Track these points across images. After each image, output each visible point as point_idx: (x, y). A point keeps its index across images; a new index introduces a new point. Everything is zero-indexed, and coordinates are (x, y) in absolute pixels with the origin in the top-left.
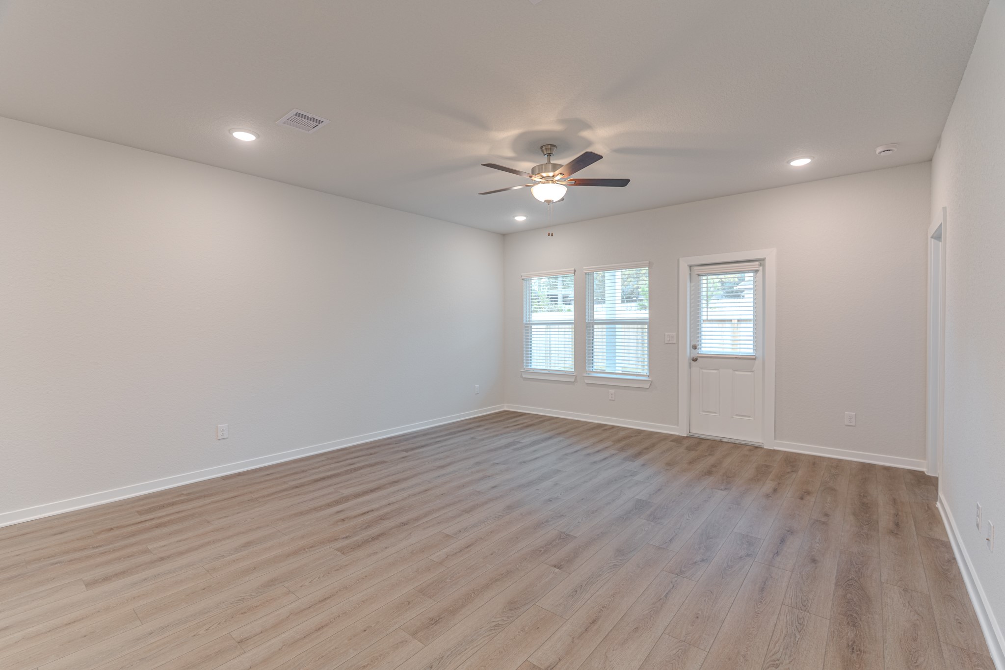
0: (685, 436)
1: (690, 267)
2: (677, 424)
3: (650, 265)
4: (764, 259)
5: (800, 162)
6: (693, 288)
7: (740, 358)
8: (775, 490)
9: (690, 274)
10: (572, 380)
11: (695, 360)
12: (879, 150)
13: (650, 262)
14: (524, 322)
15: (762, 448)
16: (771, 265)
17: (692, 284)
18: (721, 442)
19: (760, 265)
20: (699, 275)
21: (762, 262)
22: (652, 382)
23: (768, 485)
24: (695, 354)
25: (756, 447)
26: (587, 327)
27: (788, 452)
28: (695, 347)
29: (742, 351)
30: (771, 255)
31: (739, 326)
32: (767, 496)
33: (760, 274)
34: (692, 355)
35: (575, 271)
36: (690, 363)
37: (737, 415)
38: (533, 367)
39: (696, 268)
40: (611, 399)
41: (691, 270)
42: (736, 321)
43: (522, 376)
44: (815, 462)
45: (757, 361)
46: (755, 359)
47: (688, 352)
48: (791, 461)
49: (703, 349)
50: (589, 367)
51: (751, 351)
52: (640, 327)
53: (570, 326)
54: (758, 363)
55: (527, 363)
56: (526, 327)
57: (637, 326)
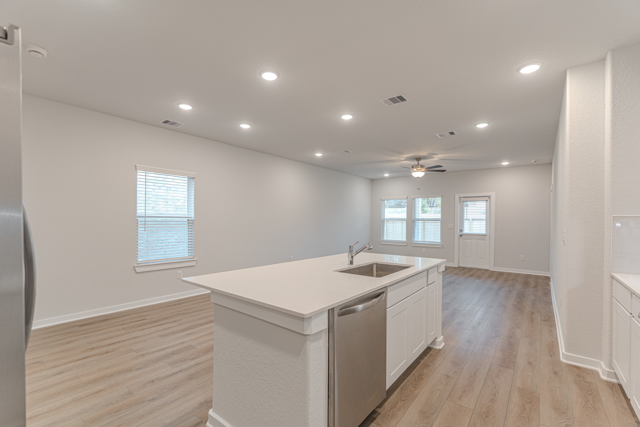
0: (457, 267)
1: (460, 198)
2: (454, 262)
3: (442, 197)
4: (490, 196)
5: (505, 163)
6: (460, 206)
7: (480, 235)
8: (496, 280)
9: (460, 201)
10: (406, 245)
11: (461, 236)
12: (532, 161)
13: (442, 195)
14: (382, 219)
15: (489, 270)
16: (493, 198)
17: (460, 205)
18: (472, 268)
19: (489, 198)
20: (463, 201)
21: (489, 197)
22: (442, 245)
23: (494, 279)
24: (461, 233)
25: (487, 270)
26: (413, 222)
27: (499, 272)
28: (461, 231)
30: (493, 195)
31: (473, 222)
32: (494, 281)
33: (488, 202)
34: (460, 234)
35: (407, 197)
36: (459, 237)
37: (479, 258)
38: (385, 239)
39: (462, 198)
40: (423, 252)
41: (460, 199)
42: (471, 220)
43: (380, 243)
44: (509, 274)
45: (487, 236)
46: (486, 235)
47: (458, 233)
48: (501, 274)
49: (465, 231)
50: (413, 239)
51: (485, 232)
52: (437, 222)
53: (404, 221)
54: (487, 237)
55: (383, 237)
56: (383, 221)
57: (435, 222)
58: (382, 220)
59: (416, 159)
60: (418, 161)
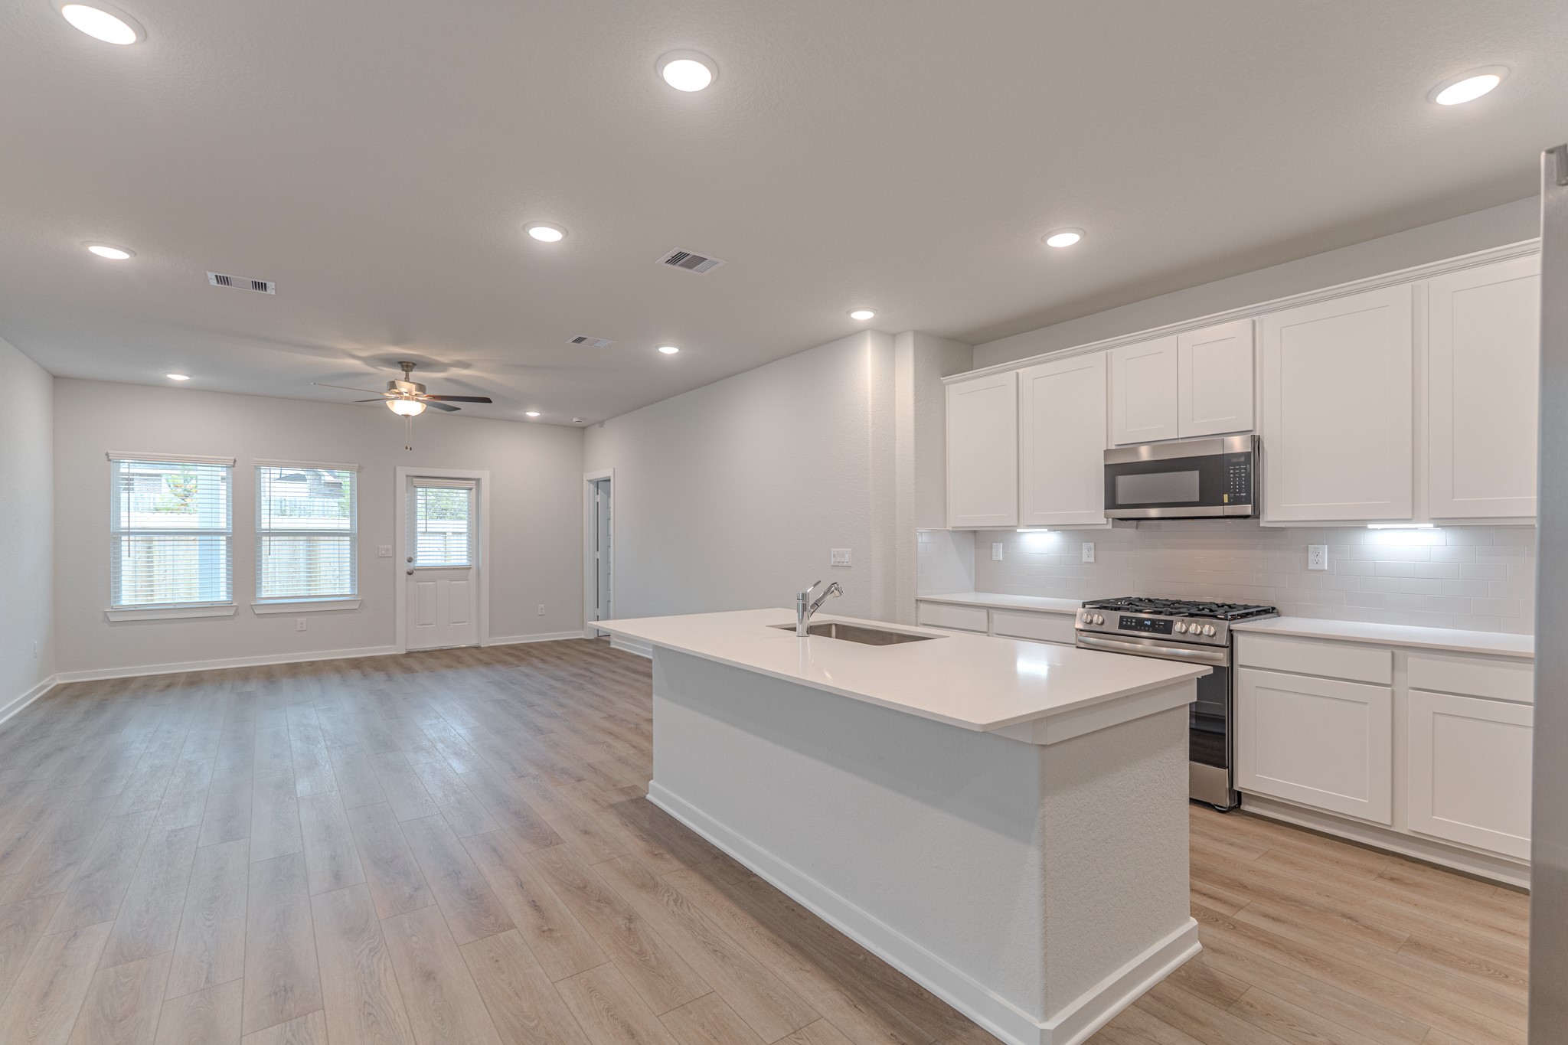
0: (403, 653)
1: (407, 477)
2: (394, 643)
3: (360, 470)
4: (478, 479)
6: (408, 499)
7: (458, 569)
9: (407, 485)
10: (231, 613)
11: (410, 574)
13: (359, 466)
14: (112, 529)
15: (480, 647)
16: (486, 484)
17: (409, 495)
19: (475, 483)
20: (415, 487)
22: (359, 600)
24: (411, 566)
26: (251, 539)
27: (503, 645)
28: (410, 560)
29: (453, 561)
30: (485, 477)
31: (454, 538)
33: (474, 490)
34: (408, 569)
35: (235, 461)
36: (406, 579)
37: (453, 623)
38: (124, 603)
39: (413, 479)
40: (300, 629)
41: (407, 481)
42: (451, 534)
43: (107, 620)
45: (471, 570)
46: (469, 568)
47: (403, 567)
49: (419, 561)
50: (258, 592)
51: (465, 561)
52: (341, 538)
53: (221, 538)
54: (473, 572)
55: (118, 597)
56: (115, 538)
57: (336, 538)
58: (114, 533)
59: (400, 363)
60: (407, 372)
